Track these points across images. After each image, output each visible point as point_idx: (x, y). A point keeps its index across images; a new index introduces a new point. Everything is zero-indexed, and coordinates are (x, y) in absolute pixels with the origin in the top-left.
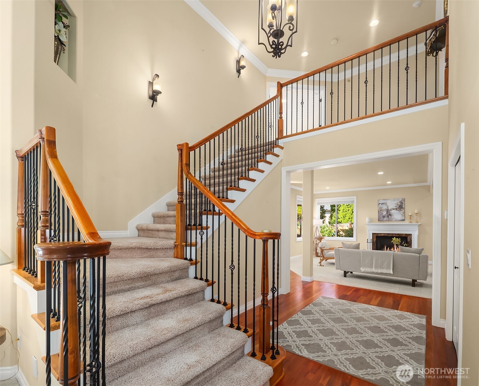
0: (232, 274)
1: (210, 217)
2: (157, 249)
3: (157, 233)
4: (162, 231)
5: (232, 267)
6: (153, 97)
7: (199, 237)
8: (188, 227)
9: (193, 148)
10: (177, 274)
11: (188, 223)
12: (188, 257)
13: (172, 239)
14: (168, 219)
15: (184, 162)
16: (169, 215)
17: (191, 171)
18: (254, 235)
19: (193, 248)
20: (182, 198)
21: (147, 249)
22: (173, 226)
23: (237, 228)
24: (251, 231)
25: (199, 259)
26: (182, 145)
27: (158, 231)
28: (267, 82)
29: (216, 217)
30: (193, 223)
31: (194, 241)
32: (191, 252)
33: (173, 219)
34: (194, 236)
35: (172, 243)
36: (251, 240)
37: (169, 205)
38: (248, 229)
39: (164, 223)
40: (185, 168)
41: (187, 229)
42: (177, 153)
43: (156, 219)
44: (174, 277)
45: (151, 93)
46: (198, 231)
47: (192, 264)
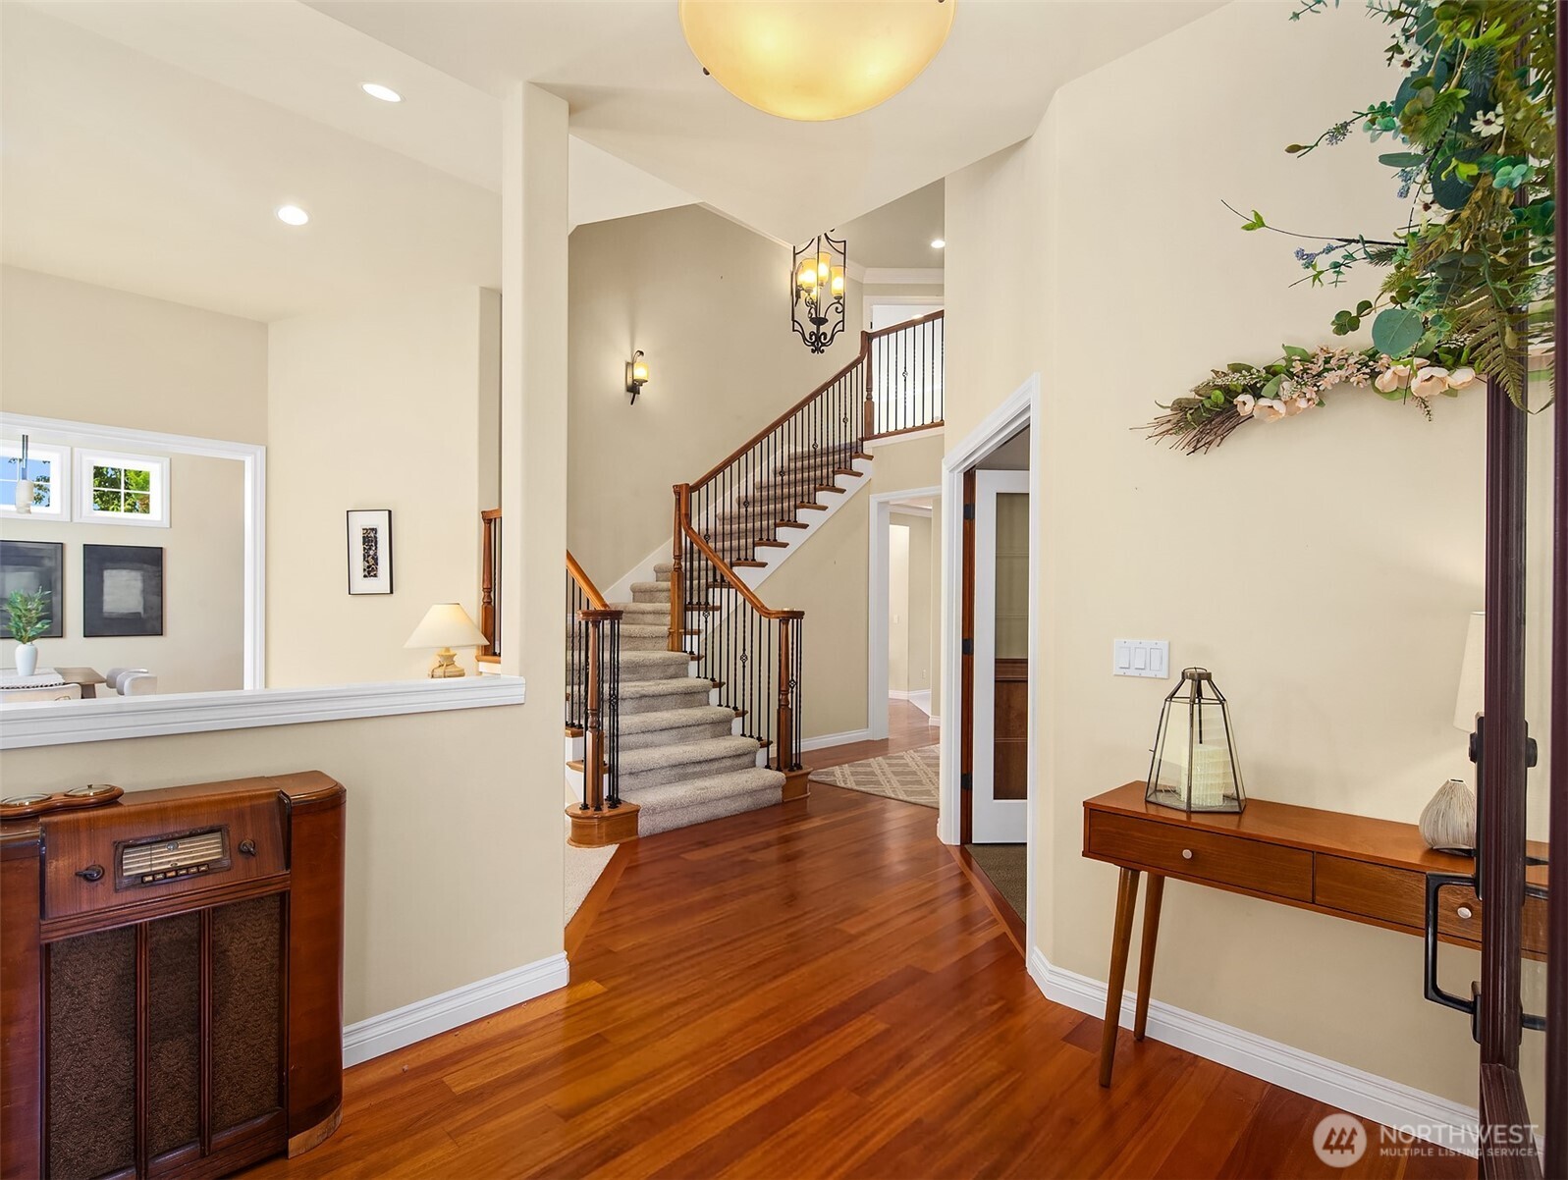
0: (744, 667)
1: (717, 590)
2: (644, 638)
3: (641, 616)
4: (650, 613)
5: (744, 658)
6: (634, 389)
7: (703, 619)
8: (688, 607)
9: (697, 487)
10: (672, 670)
11: (688, 600)
12: (688, 649)
13: (665, 625)
14: (658, 594)
15: (683, 511)
16: (660, 587)
17: (693, 526)
18: (768, 614)
19: (695, 637)
20: (679, 564)
21: (630, 637)
22: (667, 606)
23: (750, 606)
24: (766, 609)
25: (702, 653)
26: (681, 486)
27: (643, 613)
28: (865, 297)
29: (725, 591)
30: (695, 601)
31: (695, 627)
32: (692, 643)
33: (666, 594)
34: (696, 619)
35: (665, 629)
36: (765, 620)
37: (658, 571)
38: (763, 606)
39: (650, 602)
40: (684, 521)
41: (686, 609)
42: (673, 497)
43: (637, 594)
44: (668, 674)
45: (630, 381)
46: (701, 613)
47: (692, 659)
